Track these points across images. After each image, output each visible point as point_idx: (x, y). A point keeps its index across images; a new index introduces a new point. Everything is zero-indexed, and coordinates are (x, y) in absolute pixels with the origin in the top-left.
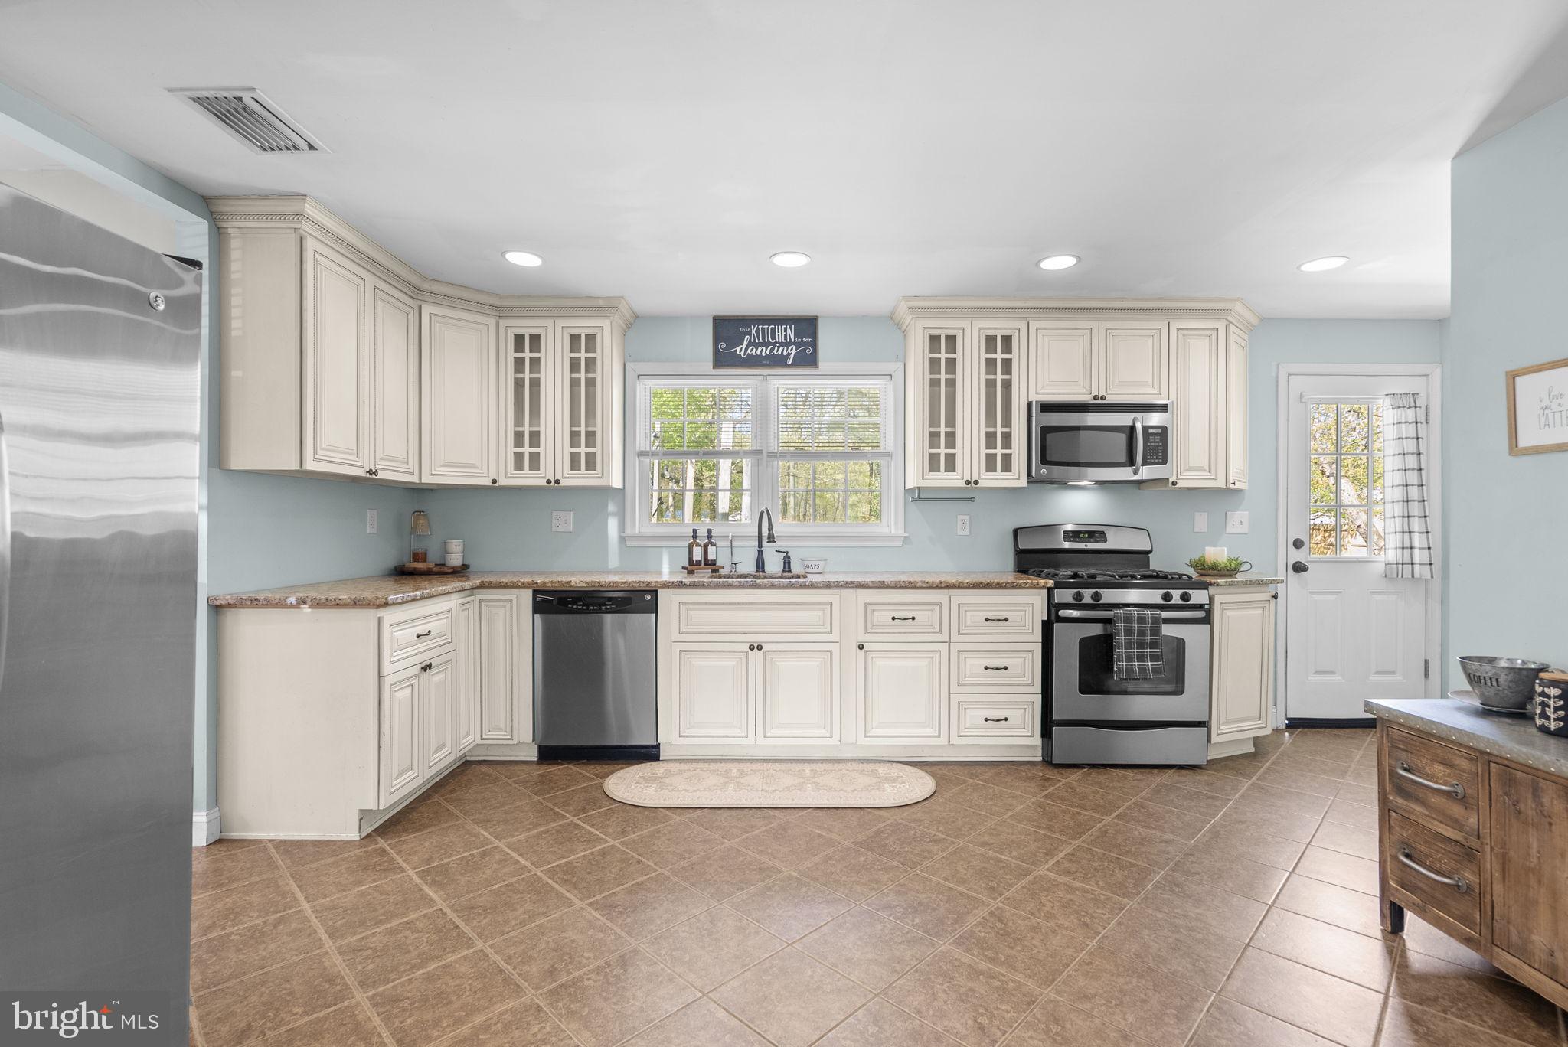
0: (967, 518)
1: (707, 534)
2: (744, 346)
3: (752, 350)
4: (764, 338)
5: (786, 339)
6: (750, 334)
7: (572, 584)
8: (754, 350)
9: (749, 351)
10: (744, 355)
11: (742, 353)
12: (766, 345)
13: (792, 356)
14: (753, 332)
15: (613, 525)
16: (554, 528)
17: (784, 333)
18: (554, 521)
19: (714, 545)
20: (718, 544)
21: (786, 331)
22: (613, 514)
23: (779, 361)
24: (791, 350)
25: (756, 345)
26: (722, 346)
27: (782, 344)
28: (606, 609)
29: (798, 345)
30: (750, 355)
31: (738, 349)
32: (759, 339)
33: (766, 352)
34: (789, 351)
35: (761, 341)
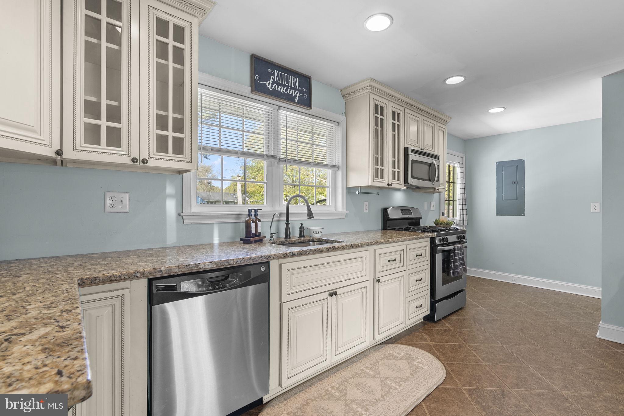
0: (367, 203)
1: (247, 213)
2: (271, 82)
3: (275, 87)
4: (282, 81)
5: (294, 85)
6: (274, 75)
7: (201, 267)
8: (277, 87)
9: (274, 87)
10: (271, 88)
11: (270, 86)
12: (284, 86)
13: (297, 97)
14: (276, 74)
15: (171, 206)
16: (108, 209)
17: (293, 82)
18: (108, 202)
19: (260, 221)
20: (262, 220)
21: (294, 80)
22: (171, 196)
23: (290, 99)
24: (297, 93)
25: (279, 84)
26: (257, 77)
27: (292, 88)
28: (231, 285)
29: (301, 92)
30: (274, 90)
31: (268, 83)
32: (279, 81)
33: (283, 90)
34: (296, 94)
35: (280, 82)
